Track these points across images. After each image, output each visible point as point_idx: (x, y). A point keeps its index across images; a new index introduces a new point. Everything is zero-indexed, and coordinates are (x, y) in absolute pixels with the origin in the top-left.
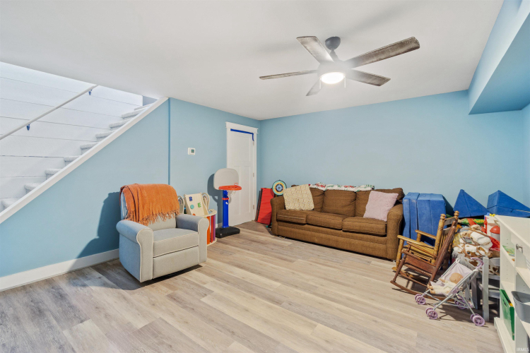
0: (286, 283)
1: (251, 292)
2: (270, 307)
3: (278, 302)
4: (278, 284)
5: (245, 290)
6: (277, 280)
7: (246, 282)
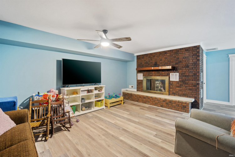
0: (116, 138)
1: (135, 135)
2: (127, 128)
3: (124, 130)
4: (121, 138)
5: (138, 136)
6: (121, 141)
7: (139, 141)
